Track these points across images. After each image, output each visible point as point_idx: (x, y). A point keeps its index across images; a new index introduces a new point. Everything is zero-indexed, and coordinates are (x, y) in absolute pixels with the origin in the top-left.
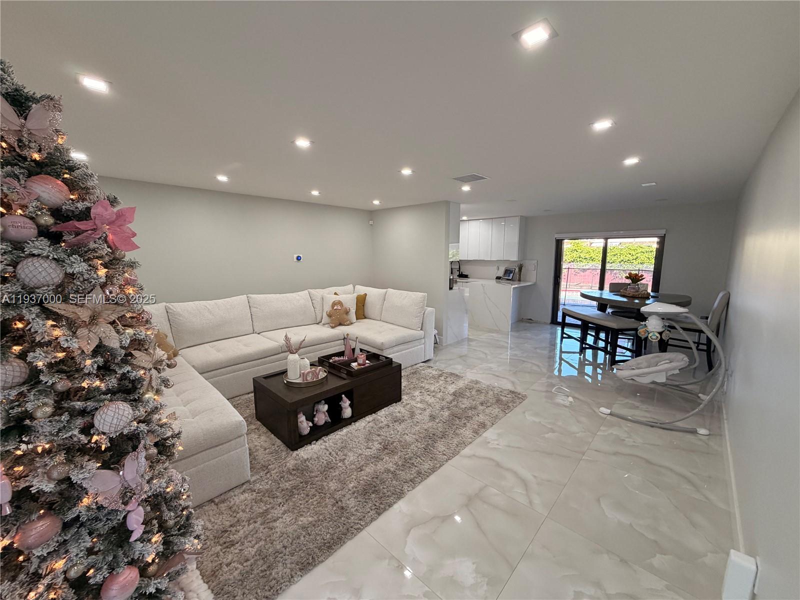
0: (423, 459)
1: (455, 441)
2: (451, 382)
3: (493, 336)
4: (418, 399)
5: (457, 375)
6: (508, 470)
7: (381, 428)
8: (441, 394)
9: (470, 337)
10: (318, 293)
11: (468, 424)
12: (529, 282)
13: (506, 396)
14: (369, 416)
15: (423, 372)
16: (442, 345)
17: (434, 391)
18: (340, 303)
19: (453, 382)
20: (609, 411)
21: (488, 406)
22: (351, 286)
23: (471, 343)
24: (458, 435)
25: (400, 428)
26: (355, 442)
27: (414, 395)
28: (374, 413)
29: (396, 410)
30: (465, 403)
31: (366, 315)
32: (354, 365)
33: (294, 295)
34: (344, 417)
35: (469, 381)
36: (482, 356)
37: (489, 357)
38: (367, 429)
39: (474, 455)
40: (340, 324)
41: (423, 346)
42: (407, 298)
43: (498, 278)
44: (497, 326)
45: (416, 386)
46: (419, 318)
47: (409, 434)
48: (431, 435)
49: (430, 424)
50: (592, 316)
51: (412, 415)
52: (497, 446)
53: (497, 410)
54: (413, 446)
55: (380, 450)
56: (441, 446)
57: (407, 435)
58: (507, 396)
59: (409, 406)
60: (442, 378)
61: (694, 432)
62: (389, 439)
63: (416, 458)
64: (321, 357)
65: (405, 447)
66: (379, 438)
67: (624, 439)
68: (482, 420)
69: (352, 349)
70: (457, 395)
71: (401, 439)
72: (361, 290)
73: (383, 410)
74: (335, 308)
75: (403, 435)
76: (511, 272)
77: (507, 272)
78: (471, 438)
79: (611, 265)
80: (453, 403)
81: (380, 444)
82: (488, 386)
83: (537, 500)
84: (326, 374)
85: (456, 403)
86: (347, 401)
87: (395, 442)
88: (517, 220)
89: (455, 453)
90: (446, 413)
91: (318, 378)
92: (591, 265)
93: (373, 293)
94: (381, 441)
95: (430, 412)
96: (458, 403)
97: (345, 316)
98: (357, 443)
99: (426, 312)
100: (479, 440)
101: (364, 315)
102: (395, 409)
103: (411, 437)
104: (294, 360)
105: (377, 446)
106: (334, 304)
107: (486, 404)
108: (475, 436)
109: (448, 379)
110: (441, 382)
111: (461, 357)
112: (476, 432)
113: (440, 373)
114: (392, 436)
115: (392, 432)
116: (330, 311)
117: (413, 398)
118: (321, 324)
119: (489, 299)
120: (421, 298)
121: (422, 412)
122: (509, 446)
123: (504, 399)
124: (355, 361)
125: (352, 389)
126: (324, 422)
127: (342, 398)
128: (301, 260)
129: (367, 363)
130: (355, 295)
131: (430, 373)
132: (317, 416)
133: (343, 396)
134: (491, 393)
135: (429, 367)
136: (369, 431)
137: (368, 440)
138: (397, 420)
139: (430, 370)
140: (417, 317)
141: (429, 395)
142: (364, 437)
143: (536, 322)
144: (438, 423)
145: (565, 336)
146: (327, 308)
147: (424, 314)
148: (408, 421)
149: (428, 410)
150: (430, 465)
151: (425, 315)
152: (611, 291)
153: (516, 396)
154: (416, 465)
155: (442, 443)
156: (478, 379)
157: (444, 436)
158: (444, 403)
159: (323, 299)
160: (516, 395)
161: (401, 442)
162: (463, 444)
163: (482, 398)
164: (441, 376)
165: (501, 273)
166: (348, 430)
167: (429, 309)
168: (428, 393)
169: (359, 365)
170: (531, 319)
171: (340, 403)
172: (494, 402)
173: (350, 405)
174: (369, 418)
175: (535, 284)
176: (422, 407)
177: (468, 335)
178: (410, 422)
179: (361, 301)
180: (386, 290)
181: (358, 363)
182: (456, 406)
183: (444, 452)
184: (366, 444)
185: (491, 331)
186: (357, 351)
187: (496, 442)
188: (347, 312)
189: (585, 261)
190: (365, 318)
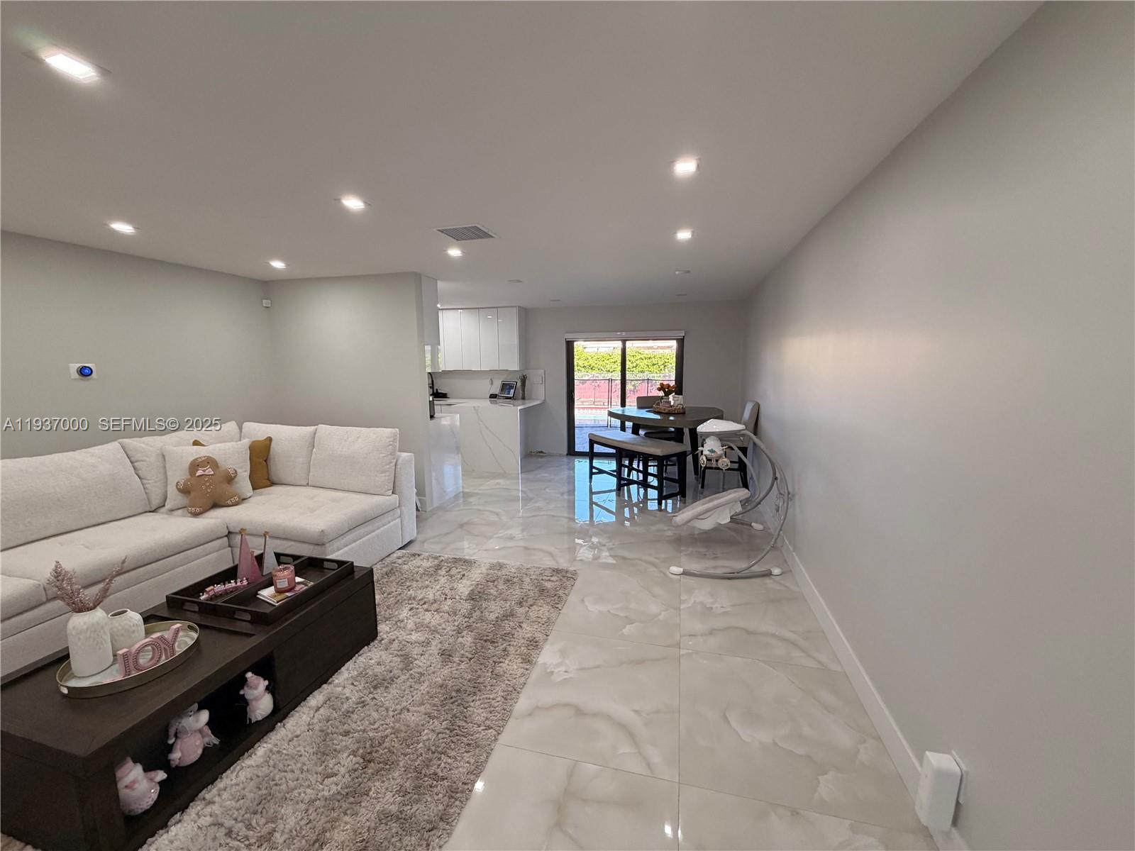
0: (453, 753)
1: (499, 691)
2: (459, 576)
3: (498, 484)
4: (410, 625)
5: (466, 561)
6: (595, 715)
7: (348, 714)
8: (449, 602)
9: (466, 490)
10: (148, 445)
11: (511, 649)
12: (538, 400)
13: (549, 580)
14: (316, 693)
15: (406, 567)
16: (426, 511)
17: (435, 601)
18: (210, 462)
19: (464, 575)
20: (681, 570)
21: (531, 605)
22: (231, 426)
23: (472, 500)
24: (501, 676)
25: (387, 698)
26: (293, 771)
27: (401, 617)
28: (325, 683)
29: (373, 661)
30: (494, 610)
31: (274, 478)
32: (267, 593)
33: (79, 455)
34: (254, 720)
35: (487, 566)
36: (493, 518)
37: (504, 518)
38: (317, 728)
39: (537, 708)
40: (216, 505)
41: (398, 520)
42: (360, 440)
43: (493, 396)
44: (501, 467)
45: (399, 598)
46: (387, 474)
47: (411, 709)
48: (454, 694)
49: (446, 671)
50: (628, 441)
51: (407, 661)
52: (567, 676)
53: (546, 608)
54: (426, 731)
55: (355, 770)
56: (478, 712)
57: (408, 710)
58: (552, 579)
59: (395, 645)
60: (443, 572)
61: (768, 574)
62: (371, 734)
63: (439, 759)
64: (176, 593)
65: (409, 742)
66: (348, 741)
67: (711, 606)
68: (529, 635)
69: (256, 557)
70: (476, 597)
71: (397, 725)
72: (259, 431)
73: (343, 669)
74: (199, 472)
75: (400, 714)
76: (511, 387)
77: (506, 387)
78: (523, 675)
79: (611, 374)
80: (474, 615)
81: (354, 753)
82: (519, 569)
83: (656, 758)
84: (195, 636)
85: (478, 613)
86: (258, 684)
87: (387, 736)
88: (515, 310)
89: (506, 716)
90: (468, 639)
91: (173, 651)
92: (590, 376)
93: (284, 435)
94: (354, 747)
95: (439, 645)
96: (482, 612)
97: (225, 486)
98: (297, 772)
99: (400, 461)
100: (535, 673)
101: (268, 479)
102: (370, 659)
103: (416, 711)
104: (93, 624)
105: (348, 761)
106: (195, 466)
107: (526, 601)
108: (527, 669)
109: (454, 571)
110: (443, 580)
111: (461, 526)
112: (528, 660)
113: (436, 562)
114: (376, 726)
115: (375, 715)
116: (188, 480)
117: (399, 624)
118: (163, 510)
119: (487, 428)
120: (387, 438)
121: (425, 649)
122: (582, 669)
123: (549, 586)
124: (270, 583)
125: (272, 652)
126: (200, 751)
127: (246, 680)
128: (94, 375)
129: (299, 583)
130: (246, 442)
131: (419, 567)
132: (178, 746)
133: (249, 675)
134: (527, 580)
135: (414, 555)
136: (322, 731)
137: (324, 752)
138: (379, 683)
139: (417, 562)
140: (383, 472)
141: (427, 610)
142: (311, 751)
143: (550, 455)
144: (459, 664)
145: (594, 471)
146: (178, 474)
147: (396, 465)
148: (403, 677)
149: (434, 643)
150: (468, 762)
151: (398, 467)
152: (640, 407)
153: (564, 577)
154: (441, 774)
155: (478, 703)
156: (500, 561)
157: (476, 687)
158: (460, 620)
159: (164, 456)
160: (564, 574)
161: (399, 731)
162: (512, 693)
163: (517, 593)
164: (438, 567)
165: (496, 389)
166: (270, 746)
167: (404, 454)
168: (425, 606)
169: (279, 591)
170: (542, 452)
171: (242, 692)
172: (537, 595)
173: (267, 688)
174: (316, 699)
175: (544, 402)
176: (422, 639)
177: (463, 487)
178: (405, 677)
179: (261, 456)
180: (313, 428)
181: (276, 587)
182: (481, 619)
183: (488, 723)
184: (320, 769)
185: (493, 476)
186: (270, 561)
187: (562, 669)
188: (230, 479)
189: (583, 369)
190: (273, 484)
